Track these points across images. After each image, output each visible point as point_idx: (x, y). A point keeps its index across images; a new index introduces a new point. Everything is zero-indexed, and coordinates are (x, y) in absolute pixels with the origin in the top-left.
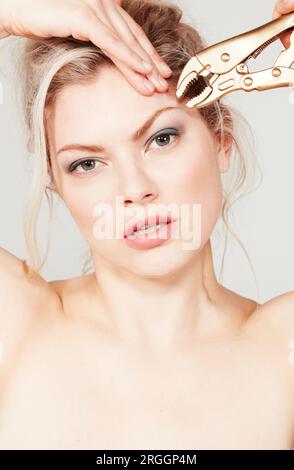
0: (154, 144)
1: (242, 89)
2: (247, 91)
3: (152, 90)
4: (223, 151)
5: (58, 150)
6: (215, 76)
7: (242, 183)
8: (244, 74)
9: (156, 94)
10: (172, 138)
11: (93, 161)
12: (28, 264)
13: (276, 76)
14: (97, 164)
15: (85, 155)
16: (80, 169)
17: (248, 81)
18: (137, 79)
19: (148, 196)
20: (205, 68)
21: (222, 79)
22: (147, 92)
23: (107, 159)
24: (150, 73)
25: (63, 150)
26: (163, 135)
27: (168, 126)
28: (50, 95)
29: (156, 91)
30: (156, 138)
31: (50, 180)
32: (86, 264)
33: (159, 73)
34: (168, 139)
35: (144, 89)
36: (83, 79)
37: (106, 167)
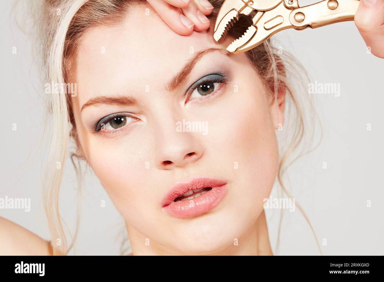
0: (196, 94)
1: (292, 26)
2: (298, 29)
3: (190, 27)
4: (276, 103)
5: (81, 105)
6: (259, 14)
7: (300, 141)
8: (293, 9)
9: (195, 33)
10: (216, 85)
11: (124, 117)
12: (53, 244)
13: (333, 9)
14: (129, 120)
15: (114, 110)
16: (108, 127)
17: (300, 17)
18: (172, 15)
19: (191, 154)
20: (246, 5)
21: (268, 16)
22: (184, 31)
23: (140, 113)
24: (187, 8)
25: (87, 105)
26: (206, 83)
27: (211, 72)
28: (69, 42)
29: (195, 29)
30: (198, 86)
31: (75, 145)
32: (123, 243)
33: (197, 9)
34: (212, 87)
35: (182, 27)
36: (108, 19)
37: (139, 123)
